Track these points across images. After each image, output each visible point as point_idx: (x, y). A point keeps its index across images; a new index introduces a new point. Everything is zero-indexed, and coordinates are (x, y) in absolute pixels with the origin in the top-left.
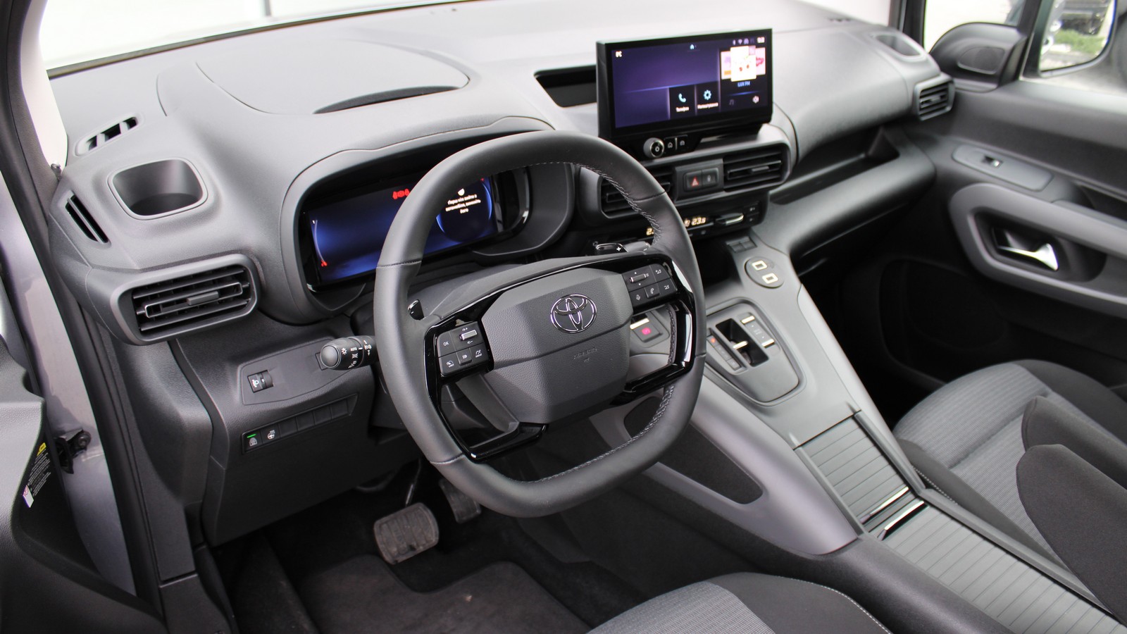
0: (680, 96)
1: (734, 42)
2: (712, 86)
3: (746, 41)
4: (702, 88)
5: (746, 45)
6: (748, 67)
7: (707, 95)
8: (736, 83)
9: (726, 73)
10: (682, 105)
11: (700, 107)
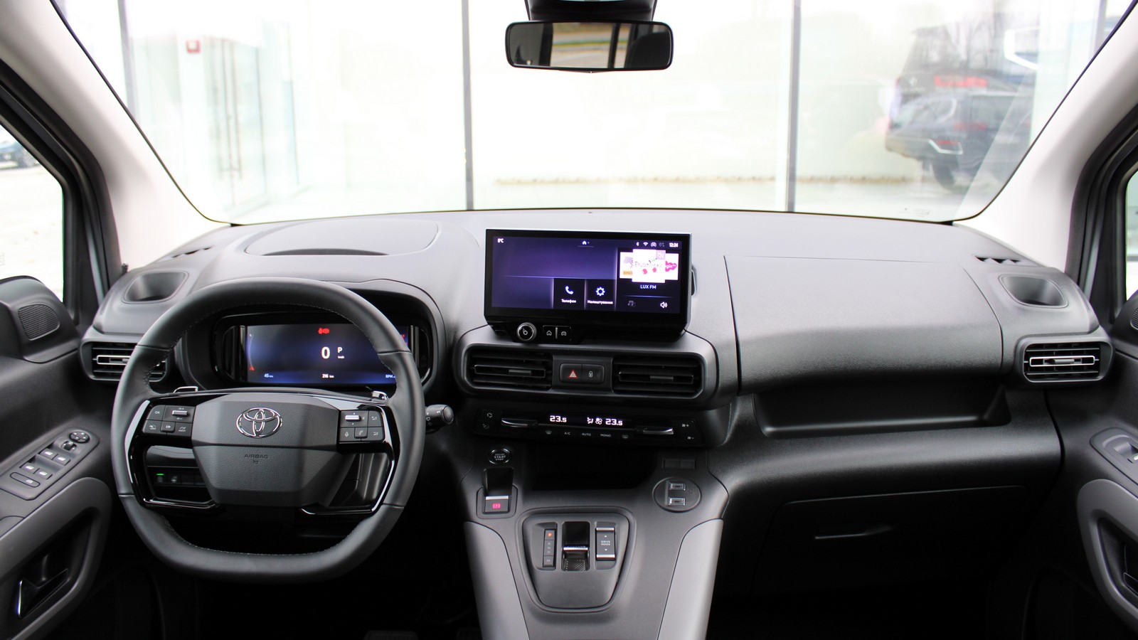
0: (567, 288)
1: (638, 244)
2: (607, 284)
3: (654, 244)
4: (594, 284)
5: (653, 248)
6: (655, 270)
7: (600, 291)
8: (639, 284)
9: (625, 273)
10: (569, 297)
11: (589, 302)
